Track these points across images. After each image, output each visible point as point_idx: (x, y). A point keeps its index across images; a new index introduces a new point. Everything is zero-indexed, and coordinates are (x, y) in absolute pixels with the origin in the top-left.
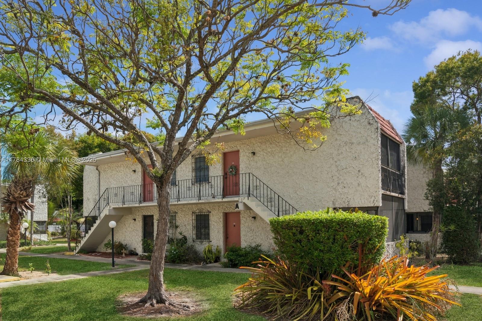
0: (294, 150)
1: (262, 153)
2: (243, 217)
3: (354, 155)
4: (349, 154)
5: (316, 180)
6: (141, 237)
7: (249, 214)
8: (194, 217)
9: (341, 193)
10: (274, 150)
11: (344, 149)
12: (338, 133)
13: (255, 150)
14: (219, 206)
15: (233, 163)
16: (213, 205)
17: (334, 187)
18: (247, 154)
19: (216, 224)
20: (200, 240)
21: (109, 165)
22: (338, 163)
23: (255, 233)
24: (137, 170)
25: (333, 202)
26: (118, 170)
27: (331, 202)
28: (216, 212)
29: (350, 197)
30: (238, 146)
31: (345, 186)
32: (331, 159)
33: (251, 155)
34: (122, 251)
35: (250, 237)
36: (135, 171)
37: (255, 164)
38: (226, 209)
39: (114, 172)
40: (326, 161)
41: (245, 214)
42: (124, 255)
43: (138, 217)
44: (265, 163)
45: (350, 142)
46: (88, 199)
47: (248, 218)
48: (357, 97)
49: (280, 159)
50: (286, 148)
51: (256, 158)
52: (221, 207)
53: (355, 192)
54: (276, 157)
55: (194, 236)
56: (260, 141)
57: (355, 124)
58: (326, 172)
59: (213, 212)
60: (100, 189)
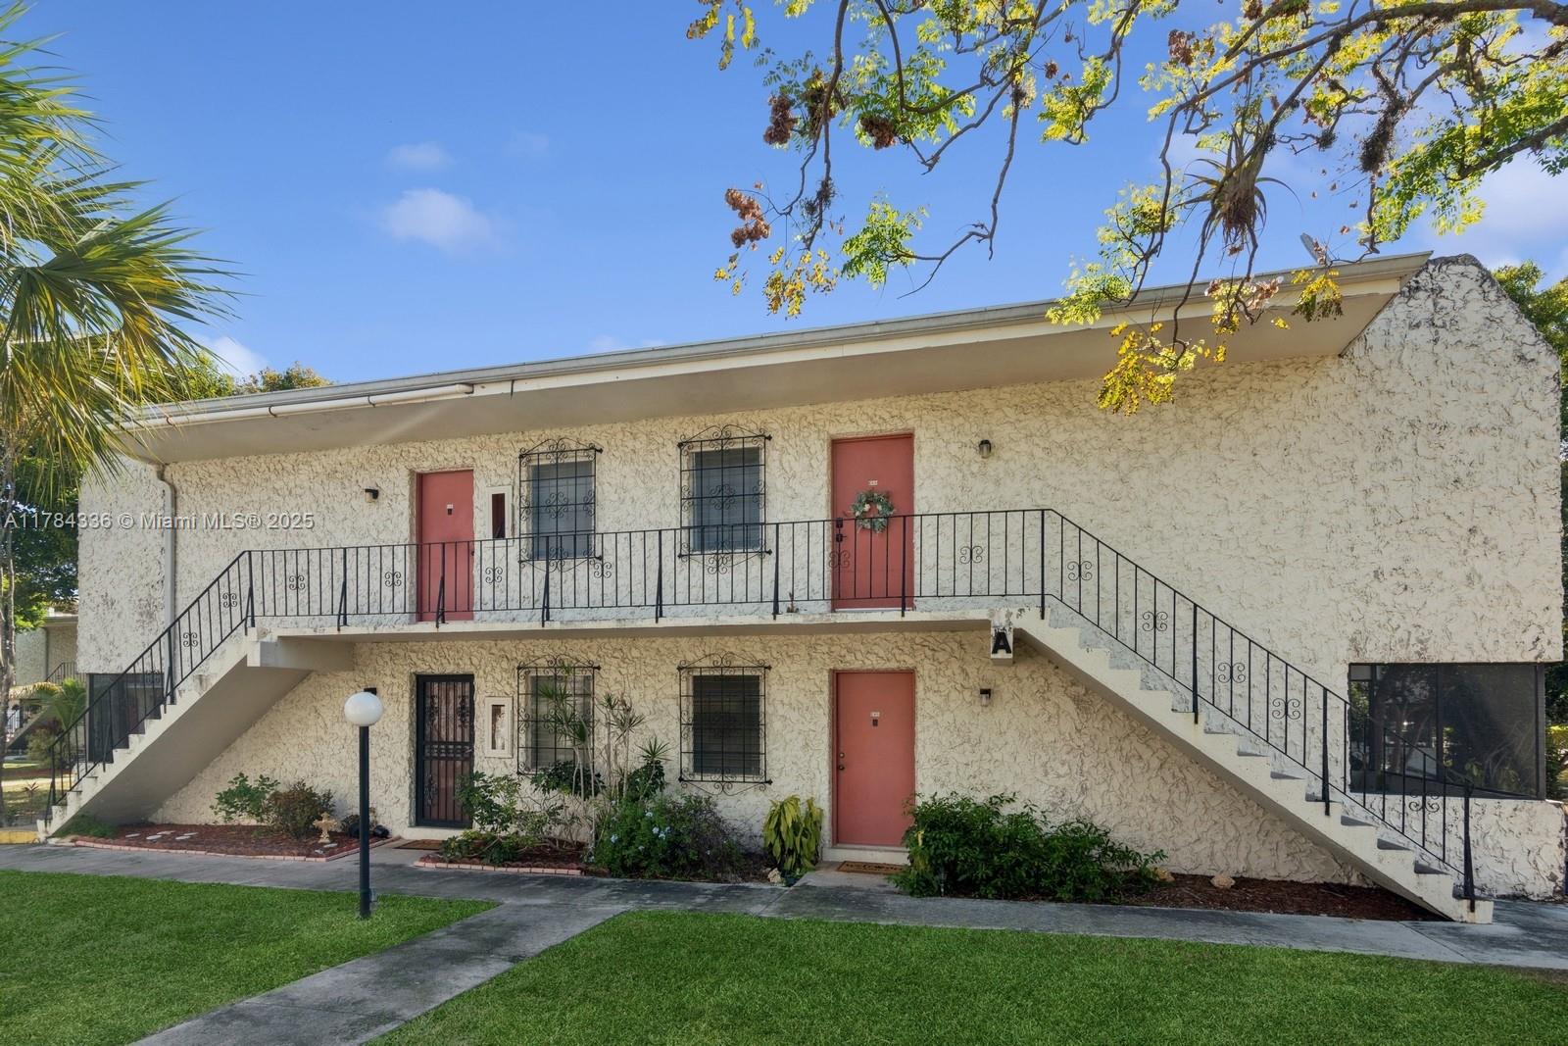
0: (1176, 440)
1: (1023, 446)
2: (927, 690)
3: (1449, 471)
4: (1430, 465)
5: (1277, 556)
6: (405, 764)
7: (959, 678)
8: (684, 684)
9: (1390, 608)
10: (1080, 436)
11: (1407, 446)
12: (1380, 386)
13: (991, 433)
14: (813, 647)
15: (874, 483)
16: (781, 638)
17: (1359, 586)
18: (954, 448)
19: (794, 716)
20: (717, 777)
21: (230, 461)
22: (1378, 496)
23: (988, 750)
24: (385, 489)
25: (1353, 640)
26: (279, 485)
27: (1346, 643)
28: (795, 667)
29: (1427, 625)
30: (908, 415)
31: (1408, 582)
32: (1347, 482)
33: (972, 453)
34: (316, 823)
35: (962, 768)
36: (375, 494)
37: (991, 487)
38: (848, 658)
39: (257, 494)
40: (1324, 489)
41: (941, 680)
42: (324, 838)
43: (388, 680)
44: (1037, 485)
45: (1433, 420)
46: (109, 602)
47: (954, 695)
48: (1469, 260)
49: (1111, 475)
50: (1137, 435)
51: (994, 466)
52: (825, 649)
53: (1453, 605)
54: (1093, 464)
55: (687, 762)
56: (1017, 400)
57: (1459, 355)
58: (1324, 530)
59: (780, 669)
60: (175, 563)
